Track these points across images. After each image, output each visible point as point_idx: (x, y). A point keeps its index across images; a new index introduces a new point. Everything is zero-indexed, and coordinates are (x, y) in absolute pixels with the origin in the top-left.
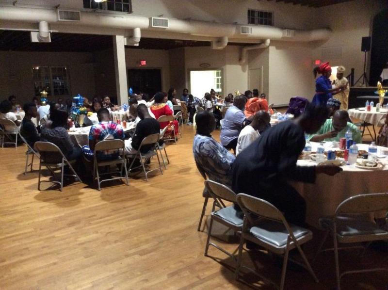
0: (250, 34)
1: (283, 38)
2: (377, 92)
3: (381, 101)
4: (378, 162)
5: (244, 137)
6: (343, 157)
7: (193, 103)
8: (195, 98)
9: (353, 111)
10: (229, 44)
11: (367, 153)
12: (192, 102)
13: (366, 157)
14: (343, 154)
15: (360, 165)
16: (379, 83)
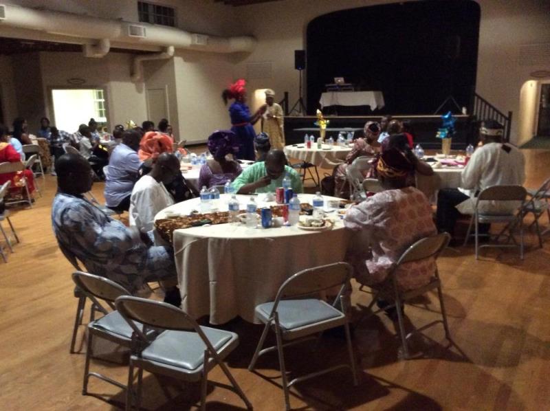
0: (143, 37)
1: (191, 45)
2: (316, 124)
3: (323, 134)
4: (325, 219)
5: (140, 193)
6: (281, 216)
7: (58, 140)
8: (62, 132)
9: (289, 149)
10: (112, 50)
11: (311, 206)
12: (56, 138)
13: (310, 213)
14: (282, 211)
15: (304, 225)
16: (318, 111)
